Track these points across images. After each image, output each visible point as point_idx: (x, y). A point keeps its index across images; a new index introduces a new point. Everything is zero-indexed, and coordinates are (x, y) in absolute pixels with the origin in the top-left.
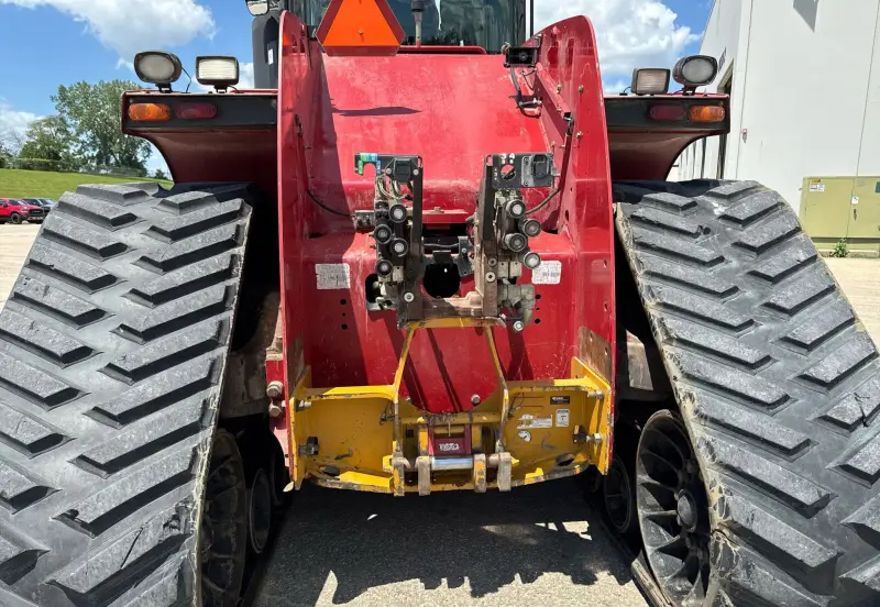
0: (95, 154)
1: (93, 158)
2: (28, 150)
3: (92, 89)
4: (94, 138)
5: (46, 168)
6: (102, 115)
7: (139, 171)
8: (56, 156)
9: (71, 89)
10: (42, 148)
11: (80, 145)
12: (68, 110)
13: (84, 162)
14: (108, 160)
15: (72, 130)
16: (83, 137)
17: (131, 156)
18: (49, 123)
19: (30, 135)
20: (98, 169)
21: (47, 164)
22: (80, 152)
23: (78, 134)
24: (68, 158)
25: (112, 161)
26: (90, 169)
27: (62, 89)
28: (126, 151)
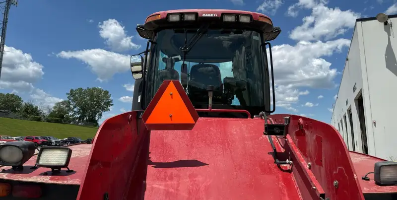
0: (78, 116)
1: (77, 118)
2: (52, 114)
3: (84, 91)
4: (79, 110)
5: (57, 121)
6: (85, 101)
7: (95, 124)
8: (62, 117)
9: (75, 90)
10: (58, 114)
11: (74, 113)
12: (72, 98)
13: (74, 119)
14: (84, 119)
15: (72, 106)
16: (75, 110)
17: (93, 118)
18: (63, 103)
19: (55, 108)
20: (79, 122)
21: (58, 120)
22: (73, 115)
23: (74, 108)
24: (68, 118)
25: (85, 119)
26: (75, 123)
27: (72, 91)
28: (91, 116)
